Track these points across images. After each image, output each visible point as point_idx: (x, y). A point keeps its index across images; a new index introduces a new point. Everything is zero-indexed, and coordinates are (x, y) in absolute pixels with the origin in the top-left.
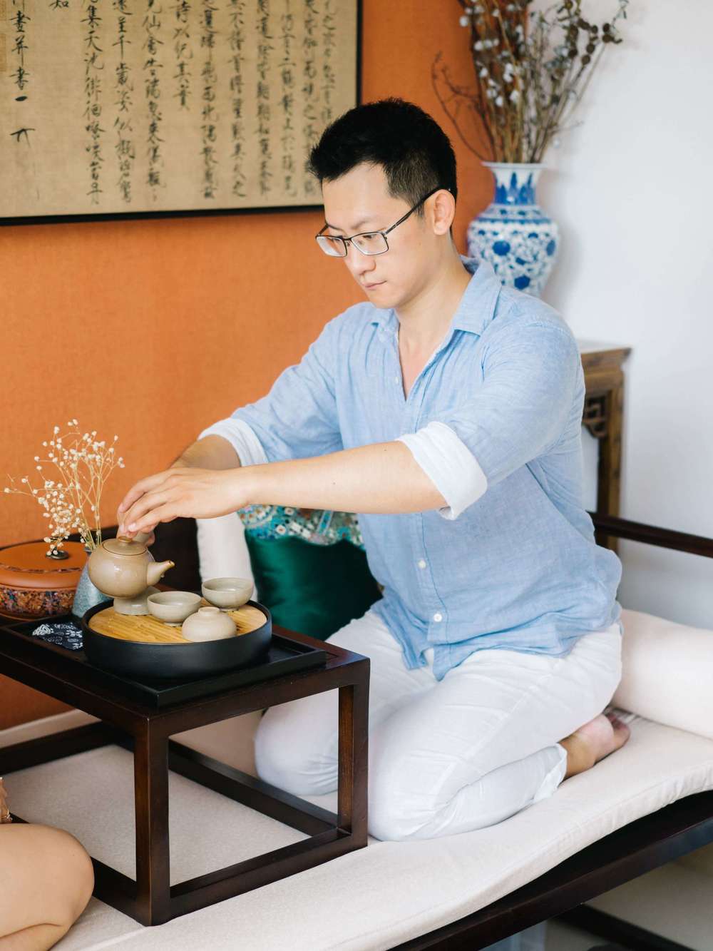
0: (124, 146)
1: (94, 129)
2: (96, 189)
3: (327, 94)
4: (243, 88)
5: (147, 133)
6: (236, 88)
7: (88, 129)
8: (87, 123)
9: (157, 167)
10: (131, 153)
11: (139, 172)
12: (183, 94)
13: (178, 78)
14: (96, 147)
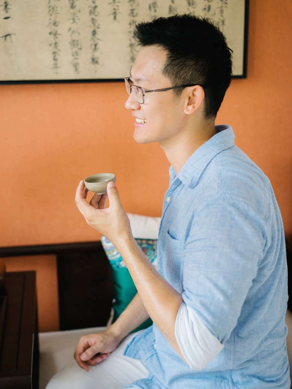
0: (74, 43)
1: (55, 34)
2: (56, 66)
3: (222, 12)
4: (157, 9)
5: (90, 36)
6: (153, 9)
7: (50, 33)
8: (49, 31)
9: (97, 54)
10: (79, 47)
11: (85, 57)
12: (115, 14)
13: (111, 5)
14: (56, 44)
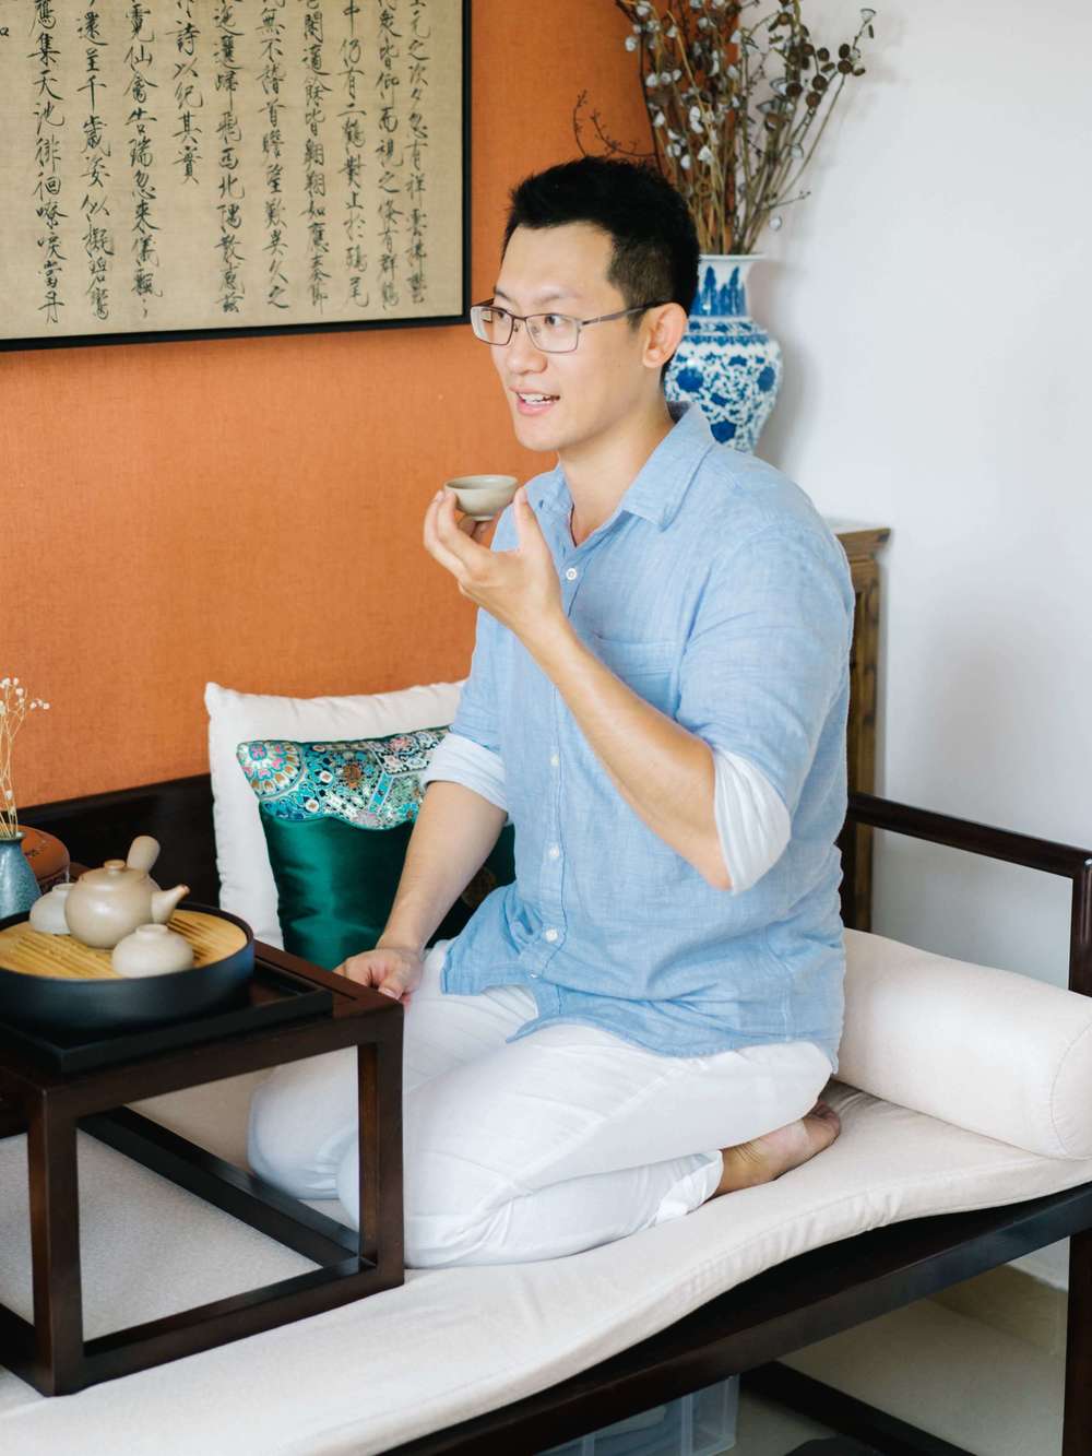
0: (96, 238)
1: (51, 214)
2: (53, 301)
3: (416, 156)
4: (281, 148)
5: (133, 219)
6: (272, 149)
7: (40, 214)
8: (39, 205)
9: (148, 267)
10: (107, 247)
11: (121, 274)
12: (188, 159)
13: (180, 138)
14: (53, 240)
